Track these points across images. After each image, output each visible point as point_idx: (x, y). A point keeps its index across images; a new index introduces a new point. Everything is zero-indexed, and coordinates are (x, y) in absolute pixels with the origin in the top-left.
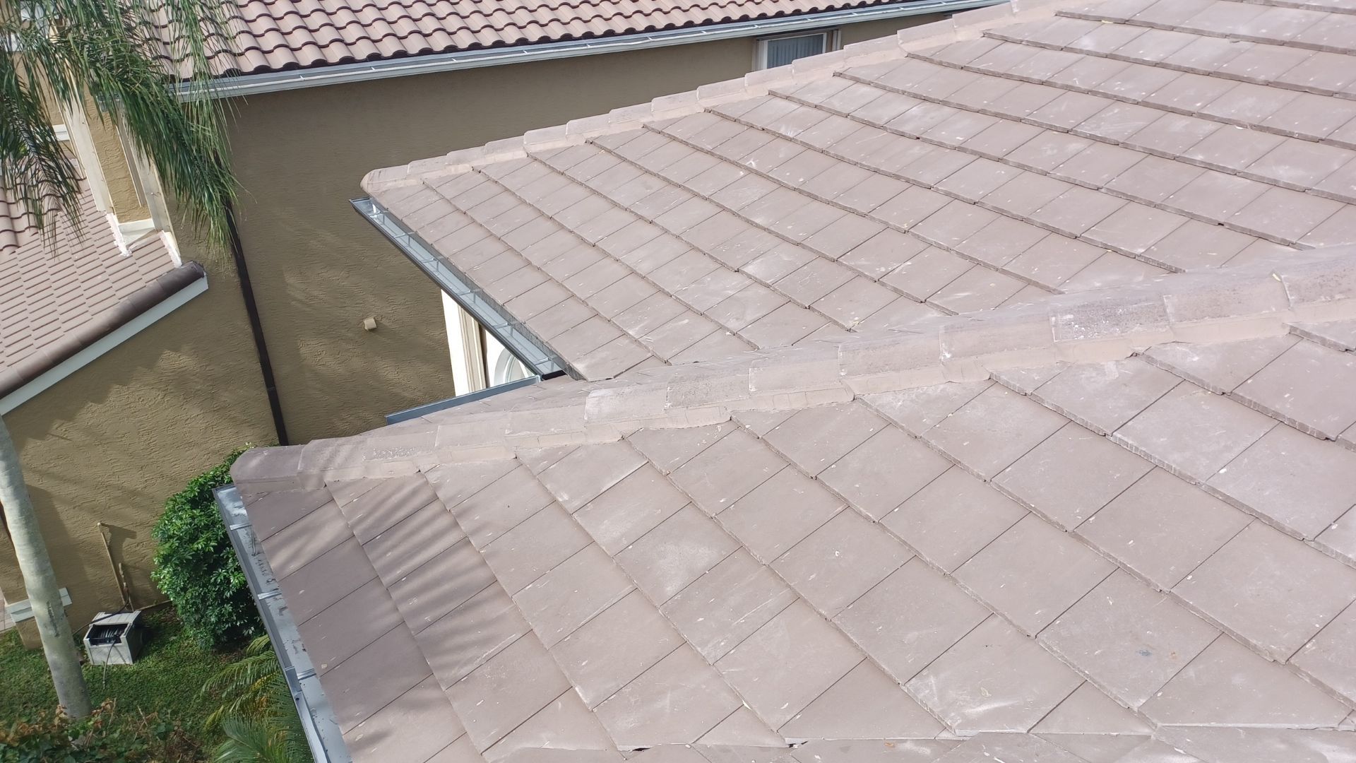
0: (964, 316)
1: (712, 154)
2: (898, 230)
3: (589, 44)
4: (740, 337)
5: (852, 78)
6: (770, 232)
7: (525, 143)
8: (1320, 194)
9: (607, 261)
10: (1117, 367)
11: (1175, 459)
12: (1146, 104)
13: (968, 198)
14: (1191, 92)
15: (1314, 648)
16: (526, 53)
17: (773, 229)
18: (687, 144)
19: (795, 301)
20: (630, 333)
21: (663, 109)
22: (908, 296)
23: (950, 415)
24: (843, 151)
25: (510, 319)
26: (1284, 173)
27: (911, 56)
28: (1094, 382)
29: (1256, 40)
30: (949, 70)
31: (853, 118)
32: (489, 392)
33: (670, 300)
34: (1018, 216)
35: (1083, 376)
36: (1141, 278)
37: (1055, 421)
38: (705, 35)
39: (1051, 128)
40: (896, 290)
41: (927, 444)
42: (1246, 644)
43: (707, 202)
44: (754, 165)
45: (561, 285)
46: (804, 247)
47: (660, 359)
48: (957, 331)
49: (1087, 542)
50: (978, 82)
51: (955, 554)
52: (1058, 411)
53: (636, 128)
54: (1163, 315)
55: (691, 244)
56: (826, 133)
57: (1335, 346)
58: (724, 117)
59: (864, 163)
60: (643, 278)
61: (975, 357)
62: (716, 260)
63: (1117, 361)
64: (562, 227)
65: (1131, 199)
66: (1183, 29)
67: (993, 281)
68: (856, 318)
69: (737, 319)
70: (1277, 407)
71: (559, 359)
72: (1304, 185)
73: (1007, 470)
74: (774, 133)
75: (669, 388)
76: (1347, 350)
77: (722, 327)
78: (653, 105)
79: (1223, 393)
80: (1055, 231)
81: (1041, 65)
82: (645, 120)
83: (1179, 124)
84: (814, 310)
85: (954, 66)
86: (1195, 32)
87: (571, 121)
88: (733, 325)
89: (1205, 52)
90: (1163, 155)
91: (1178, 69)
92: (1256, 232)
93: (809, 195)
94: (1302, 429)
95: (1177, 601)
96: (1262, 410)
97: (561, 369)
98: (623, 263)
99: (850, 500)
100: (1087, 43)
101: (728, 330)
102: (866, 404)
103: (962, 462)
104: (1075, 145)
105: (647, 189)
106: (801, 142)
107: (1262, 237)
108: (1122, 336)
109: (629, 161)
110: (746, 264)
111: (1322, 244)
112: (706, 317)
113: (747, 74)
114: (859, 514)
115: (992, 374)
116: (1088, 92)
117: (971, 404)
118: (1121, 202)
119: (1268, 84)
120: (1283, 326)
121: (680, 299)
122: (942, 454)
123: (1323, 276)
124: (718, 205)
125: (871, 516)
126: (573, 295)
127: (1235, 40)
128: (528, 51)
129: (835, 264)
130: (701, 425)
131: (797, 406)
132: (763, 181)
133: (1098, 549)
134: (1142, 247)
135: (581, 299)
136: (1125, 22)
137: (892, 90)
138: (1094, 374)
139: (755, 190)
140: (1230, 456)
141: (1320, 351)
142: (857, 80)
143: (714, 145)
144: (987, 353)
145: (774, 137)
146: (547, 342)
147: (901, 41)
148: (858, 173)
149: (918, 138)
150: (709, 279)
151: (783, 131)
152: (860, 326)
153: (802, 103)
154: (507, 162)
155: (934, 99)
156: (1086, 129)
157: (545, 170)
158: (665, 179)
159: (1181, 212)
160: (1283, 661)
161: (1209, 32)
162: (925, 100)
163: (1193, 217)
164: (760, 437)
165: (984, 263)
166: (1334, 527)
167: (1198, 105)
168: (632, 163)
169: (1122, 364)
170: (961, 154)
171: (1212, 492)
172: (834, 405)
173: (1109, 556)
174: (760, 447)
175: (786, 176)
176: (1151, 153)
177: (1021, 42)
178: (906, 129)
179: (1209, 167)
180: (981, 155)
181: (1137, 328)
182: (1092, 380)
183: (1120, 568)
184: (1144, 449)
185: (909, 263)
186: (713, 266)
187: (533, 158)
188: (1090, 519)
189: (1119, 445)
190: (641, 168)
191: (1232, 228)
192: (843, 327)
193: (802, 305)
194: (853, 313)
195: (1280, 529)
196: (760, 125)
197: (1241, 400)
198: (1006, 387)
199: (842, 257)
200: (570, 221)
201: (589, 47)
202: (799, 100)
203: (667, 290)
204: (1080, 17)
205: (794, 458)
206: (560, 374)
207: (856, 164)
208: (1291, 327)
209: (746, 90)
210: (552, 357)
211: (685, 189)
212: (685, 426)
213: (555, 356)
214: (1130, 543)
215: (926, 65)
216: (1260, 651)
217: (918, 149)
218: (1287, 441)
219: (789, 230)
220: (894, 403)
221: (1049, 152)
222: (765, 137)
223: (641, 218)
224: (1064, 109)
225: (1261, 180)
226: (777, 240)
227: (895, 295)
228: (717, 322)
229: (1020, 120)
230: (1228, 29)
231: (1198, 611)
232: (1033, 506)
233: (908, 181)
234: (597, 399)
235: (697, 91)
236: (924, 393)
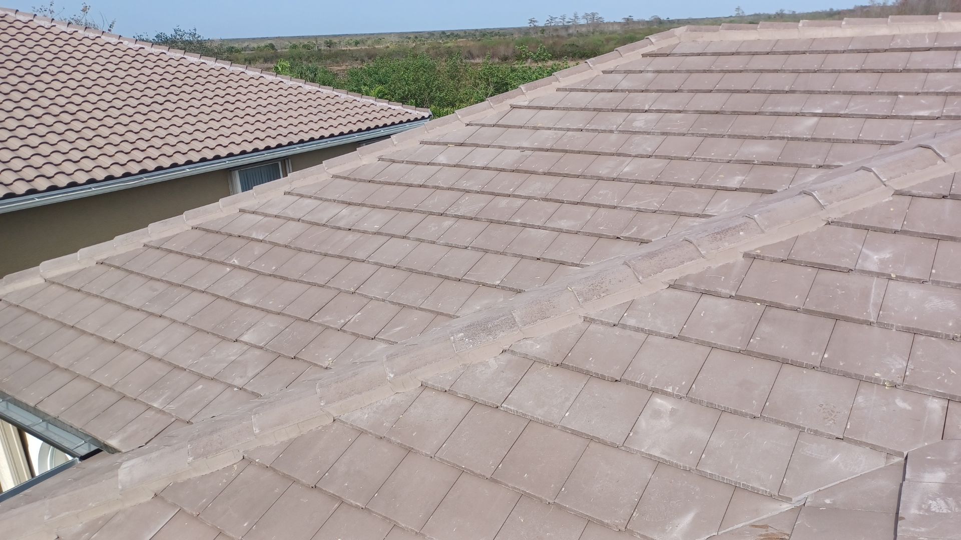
0: (402, 344)
1: (203, 259)
2: (347, 292)
3: (93, 187)
4: (245, 390)
5: (298, 195)
6: (257, 308)
7: (41, 271)
8: (586, 234)
9: (127, 352)
10: (496, 361)
11: (539, 413)
12: (482, 193)
13: (390, 264)
14: (505, 183)
15: (637, 515)
16: (37, 200)
17: (258, 306)
18: (182, 254)
19: (283, 355)
20: (155, 406)
21: (157, 231)
22: (362, 337)
23: (401, 416)
24: (300, 244)
25: (44, 417)
26: (564, 224)
27: (335, 177)
28: (484, 374)
29: (534, 150)
30: (361, 183)
31: (303, 221)
32: (35, 481)
33: (185, 373)
34: (422, 272)
35: (478, 371)
36: (502, 300)
37: (466, 406)
38: (188, 171)
39: (431, 213)
40: (353, 334)
41: (389, 441)
42: (602, 524)
43: (204, 294)
44: (236, 262)
45: (88, 379)
46: (284, 315)
47: (183, 421)
48: (394, 358)
49: (501, 483)
50: (381, 189)
51: (420, 516)
52: (467, 398)
53: (139, 247)
54: (514, 323)
55: (196, 327)
56: (287, 233)
57: (608, 324)
58: (207, 231)
59: (316, 250)
60: (160, 360)
61: (409, 373)
62: (218, 336)
63: (495, 357)
64: (83, 332)
65: (486, 251)
66: (494, 146)
67: (416, 317)
68: (330, 359)
69: (241, 377)
70: (587, 367)
71: (94, 440)
72: (577, 229)
73: (444, 446)
74: (248, 238)
75: (189, 446)
76: (614, 325)
77: (230, 386)
78: (149, 229)
79: (558, 365)
80: (447, 278)
81: (418, 175)
82: (146, 240)
83: (503, 202)
84: (299, 359)
85: (364, 181)
86: (501, 147)
87: (81, 250)
88: (239, 382)
89: (508, 158)
90: (499, 222)
91: (496, 169)
92: (558, 261)
93: (282, 278)
94: (602, 378)
95: (560, 507)
96: (580, 371)
97: (97, 448)
98: (142, 352)
99: (343, 497)
100: (442, 159)
101: (235, 386)
102: (343, 422)
103: (414, 448)
104: (448, 222)
105: (154, 291)
106: (269, 241)
107: (562, 263)
108: (494, 341)
109: (135, 273)
110: (242, 335)
111: (592, 263)
112: (216, 380)
113: (220, 200)
114: (351, 505)
115: (422, 382)
116: (449, 189)
117: (412, 405)
118: (481, 254)
119: (545, 174)
120: (580, 317)
121: (192, 371)
122: (401, 445)
123: (593, 284)
124: (213, 295)
125: (359, 504)
126: (101, 385)
127: (521, 150)
128: (38, 198)
129: (308, 324)
130: (220, 468)
131: (294, 435)
132: (246, 272)
133: (507, 485)
134: (498, 280)
135: (108, 387)
136: (461, 145)
137: (327, 200)
138: (484, 369)
139: (240, 280)
140: (568, 404)
141: (601, 328)
142: (302, 196)
143: (203, 252)
144: (416, 368)
145: (249, 241)
146: (81, 429)
147: (326, 168)
148: (313, 258)
149: (350, 230)
150: (214, 351)
151: (254, 236)
152: (333, 364)
153: (266, 215)
154: (27, 288)
155: (356, 203)
156: (451, 212)
157: (62, 290)
158: (168, 282)
159: (515, 255)
160: (623, 529)
161: (508, 147)
162: (350, 204)
163: (522, 257)
164: (268, 466)
165: (408, 306)
166: (631, 435)
167: (511, 190)
168: (138, 274)
169: (498, 358)
170: (380, 237)
171: (564, 429)
172: (320, 428)
173: (515, 488)
174: (269, 474)
175: (262, 267)
176: (491, 221)
177: (403, 162)
178: (341, 224)
179: (524, 226)
180: (393, 236)
181: (502, 334)
182: (483, 372)
183: (523, 495)
184: (521, 411)
185: (359, 314)
186: (216, 340)
187: (51, 282)
188: (500, 466)
189: (506, 411)
190: (146, 277)
191: (545, 260)
192: (322, 367)
193: (289, 357)
194: (327, 356)
195: (604, 443)
196: (236, 234)
197: (567, 367)
198: (433, 389)
199: (313, 318)
200: (90, 325)
201: (94, 189)
202: (263, 213)
203: (181, 366)
204: (435, 143)
205: (296, 476)
206: (97, 451)
207: (311, 252)
208: (584, 317)
209: (221, 211)
210: (88, 439)
211: (185, 287)
212: (207, 472)
213: (90, 438)
214: (525, 476)
215: (346, 181)
216: (611, 526)
217: (351, 237)
218: (597, 387)
219: (270, 304)
220: (362, 417)
221: (433, 229)
222: (243, 242)
223: (152, 314)
224: (438, 202)
225: (553, 230)
226: (263, 314)
227: (354, 338)
228: (225, 383)
229: (411, 211)
230: (517, 145)
231: (572, 511)
232: (464, 467)
233: (348, 258)
234: (128, 468)
235: (184, 216)
236: (382, 404)
